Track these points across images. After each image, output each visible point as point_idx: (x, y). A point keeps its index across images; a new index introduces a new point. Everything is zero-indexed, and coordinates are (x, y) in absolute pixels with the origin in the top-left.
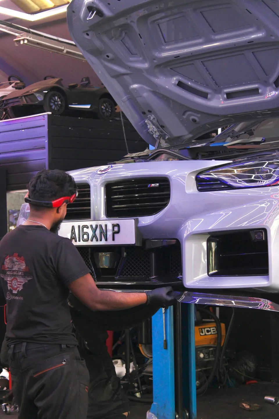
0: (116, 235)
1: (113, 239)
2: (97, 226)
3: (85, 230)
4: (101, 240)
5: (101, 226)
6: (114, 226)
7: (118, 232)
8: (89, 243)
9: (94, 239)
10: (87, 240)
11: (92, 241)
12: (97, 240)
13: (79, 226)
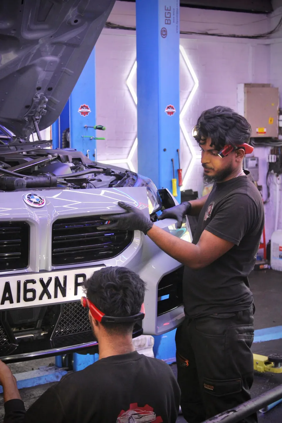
1: (76, 294)
2: (50, 279)
3: (30, 286)
4: (56, 296)
5: (57, 279)
6: (77, 276)
8: (37, 302)
9: (45, 296)
10: (32, 299)
11: (41, 298)
12: (49, 297)
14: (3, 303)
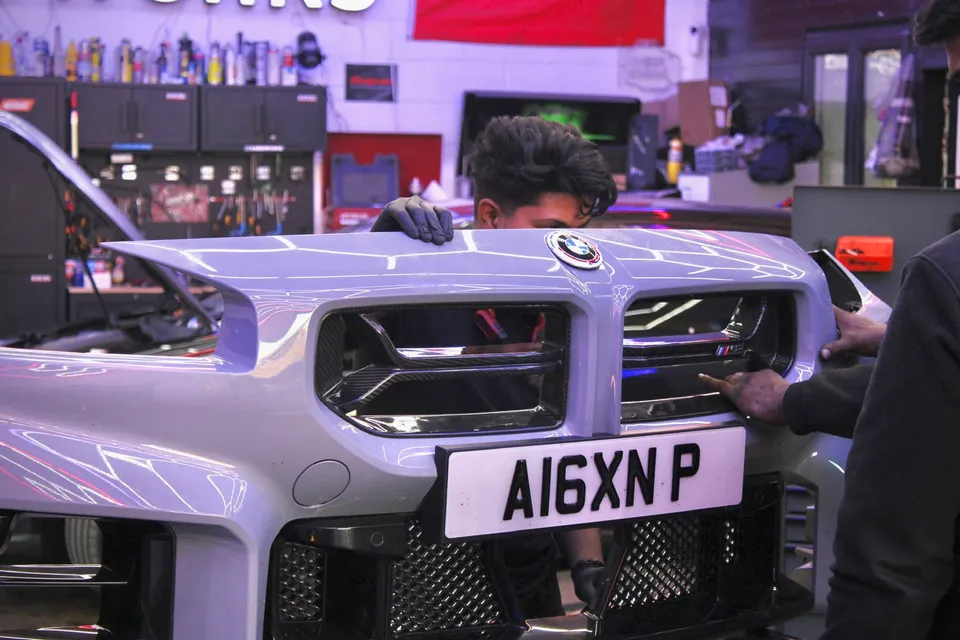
0: (684, 482)
1: (675, 497)
2: (618, 455)
3: (572, 473)
4: (630, 502)
5: (633, 454)
6: (679, 450)
7: (692, 471)
8: (586, 517)
9: (606, 503)
10: (576, 508)
11: (595, 507)
12: (615, 504)
13: (547, 462)
14: (508, 516)
